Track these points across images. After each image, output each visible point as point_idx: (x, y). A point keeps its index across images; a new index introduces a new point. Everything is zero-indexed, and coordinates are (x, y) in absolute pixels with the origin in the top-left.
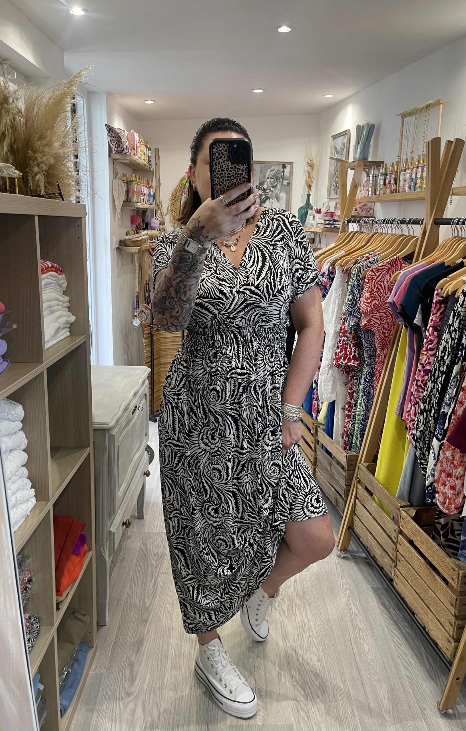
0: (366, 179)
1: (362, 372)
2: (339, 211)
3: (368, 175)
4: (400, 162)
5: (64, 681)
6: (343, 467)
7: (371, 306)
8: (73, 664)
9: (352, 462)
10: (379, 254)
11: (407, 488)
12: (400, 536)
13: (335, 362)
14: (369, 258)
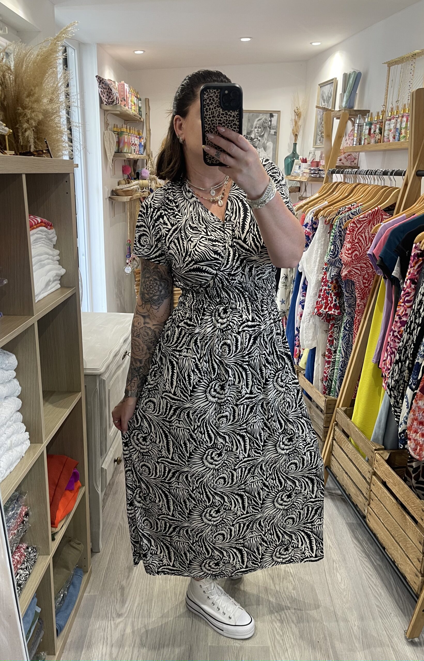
0: (351, 128)
1: (342, 321)
2: (324, 161)
3: (353, 125)
4: (385, 112)
5: (60, 603)
6: (322, 411)
7: (351, 257)
8: (69, 587)
9: (331, 406)
10: (361, 205)
11: (381, 432)
12: (374, 477)
13: (316, 311)
14: (351, 209)
